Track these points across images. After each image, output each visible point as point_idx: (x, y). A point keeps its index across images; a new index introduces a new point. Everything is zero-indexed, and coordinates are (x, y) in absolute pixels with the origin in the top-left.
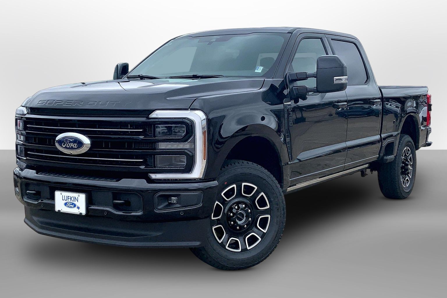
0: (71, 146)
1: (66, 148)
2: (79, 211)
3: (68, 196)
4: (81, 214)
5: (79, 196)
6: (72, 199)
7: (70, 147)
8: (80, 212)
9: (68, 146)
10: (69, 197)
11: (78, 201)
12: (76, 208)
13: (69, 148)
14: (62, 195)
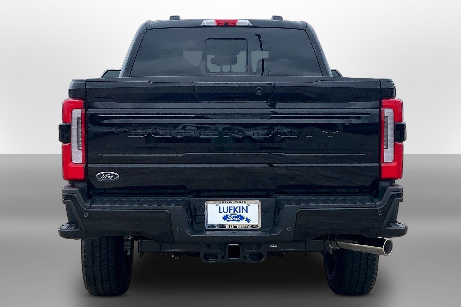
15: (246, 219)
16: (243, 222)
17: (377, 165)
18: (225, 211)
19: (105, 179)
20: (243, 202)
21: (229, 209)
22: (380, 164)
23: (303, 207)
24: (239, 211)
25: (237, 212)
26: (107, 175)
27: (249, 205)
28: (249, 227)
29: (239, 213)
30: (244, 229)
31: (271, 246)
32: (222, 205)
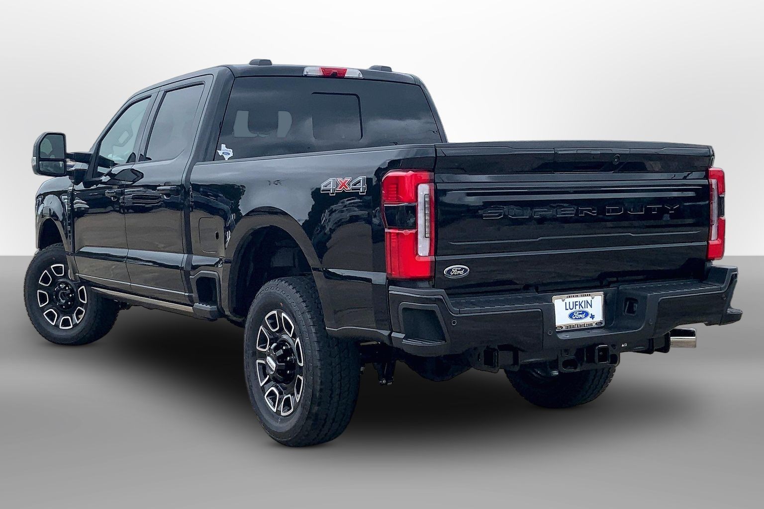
15: (590, 316)
16: (588, 320)
17: (705, 243)
18: (571, 307)
19: (455, 275)
20: (587, 295)
21: (575, 304)
22: (708, 243)
23: (663, 295)
24: (584, 307)
25: (583, 308)
26: (457, 271)
27: (593, 298)
28: (594, 325)
29: (584, 309)
30: (589, 328)
31: (623, 346)
32: (567, 300)
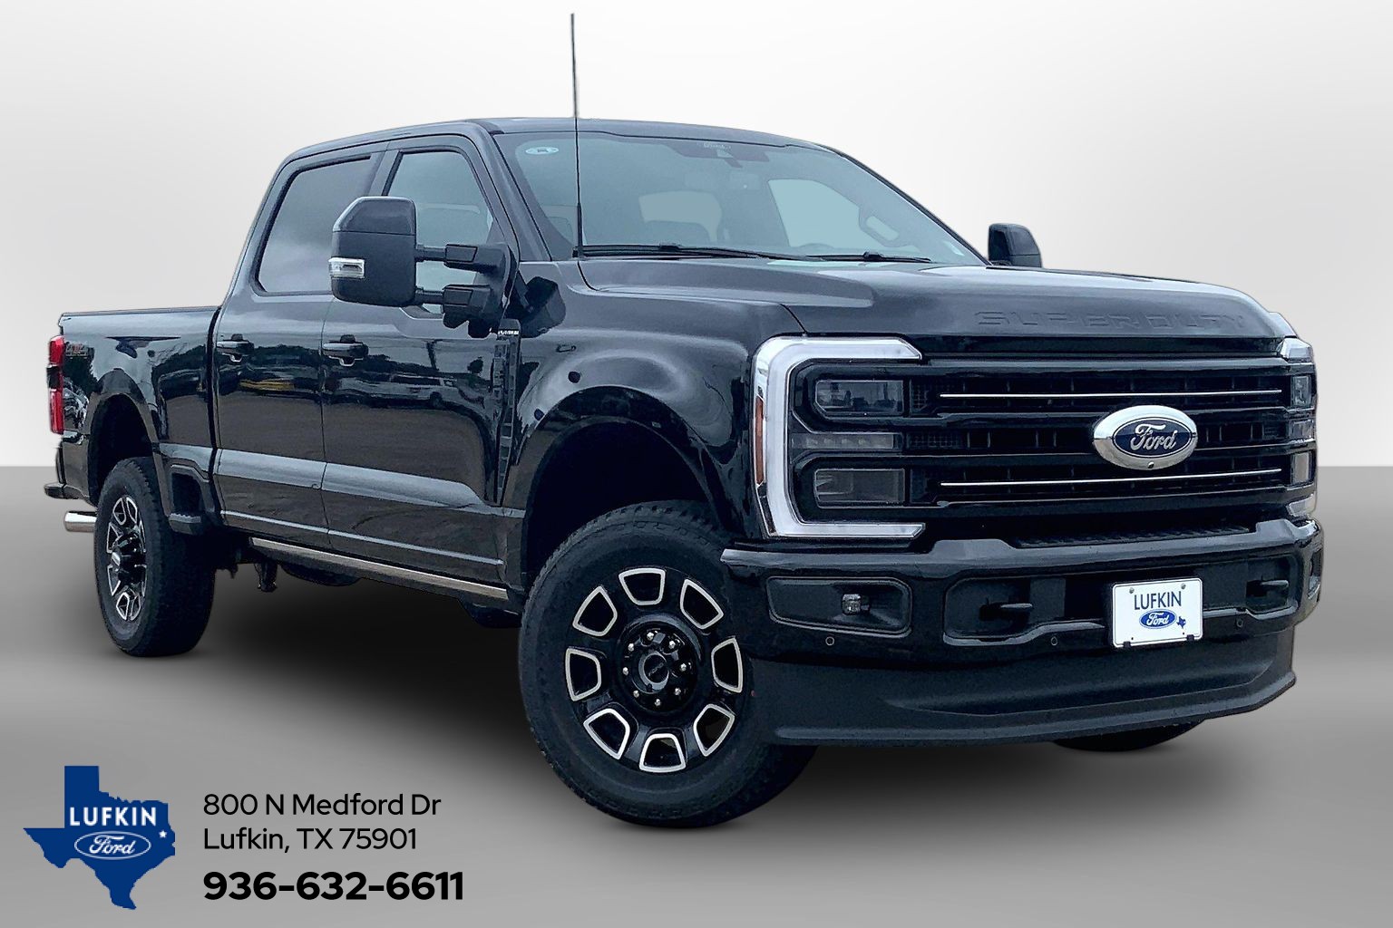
0: (1157, 445)
1: (1142, 451)
2: (1183, 631)
3: (1152, 595)
4: (1190, 637)
5: (1183, 588)
6: (1165, 600)
7: (1155, 448)
8: (1188, 633)
9: (1149, 445)
10: (1156, 597)
11: (1179, 603)
12: (1175, 624)
13: (1152, 452)
14: (1133, 594)
